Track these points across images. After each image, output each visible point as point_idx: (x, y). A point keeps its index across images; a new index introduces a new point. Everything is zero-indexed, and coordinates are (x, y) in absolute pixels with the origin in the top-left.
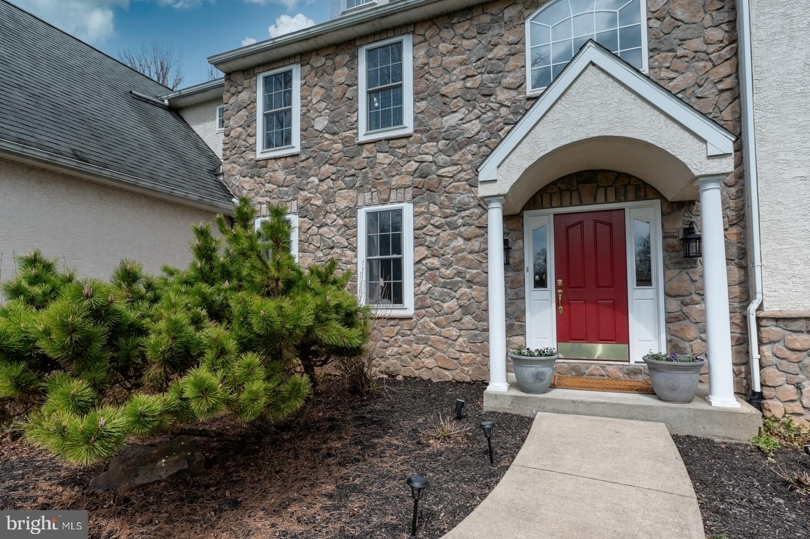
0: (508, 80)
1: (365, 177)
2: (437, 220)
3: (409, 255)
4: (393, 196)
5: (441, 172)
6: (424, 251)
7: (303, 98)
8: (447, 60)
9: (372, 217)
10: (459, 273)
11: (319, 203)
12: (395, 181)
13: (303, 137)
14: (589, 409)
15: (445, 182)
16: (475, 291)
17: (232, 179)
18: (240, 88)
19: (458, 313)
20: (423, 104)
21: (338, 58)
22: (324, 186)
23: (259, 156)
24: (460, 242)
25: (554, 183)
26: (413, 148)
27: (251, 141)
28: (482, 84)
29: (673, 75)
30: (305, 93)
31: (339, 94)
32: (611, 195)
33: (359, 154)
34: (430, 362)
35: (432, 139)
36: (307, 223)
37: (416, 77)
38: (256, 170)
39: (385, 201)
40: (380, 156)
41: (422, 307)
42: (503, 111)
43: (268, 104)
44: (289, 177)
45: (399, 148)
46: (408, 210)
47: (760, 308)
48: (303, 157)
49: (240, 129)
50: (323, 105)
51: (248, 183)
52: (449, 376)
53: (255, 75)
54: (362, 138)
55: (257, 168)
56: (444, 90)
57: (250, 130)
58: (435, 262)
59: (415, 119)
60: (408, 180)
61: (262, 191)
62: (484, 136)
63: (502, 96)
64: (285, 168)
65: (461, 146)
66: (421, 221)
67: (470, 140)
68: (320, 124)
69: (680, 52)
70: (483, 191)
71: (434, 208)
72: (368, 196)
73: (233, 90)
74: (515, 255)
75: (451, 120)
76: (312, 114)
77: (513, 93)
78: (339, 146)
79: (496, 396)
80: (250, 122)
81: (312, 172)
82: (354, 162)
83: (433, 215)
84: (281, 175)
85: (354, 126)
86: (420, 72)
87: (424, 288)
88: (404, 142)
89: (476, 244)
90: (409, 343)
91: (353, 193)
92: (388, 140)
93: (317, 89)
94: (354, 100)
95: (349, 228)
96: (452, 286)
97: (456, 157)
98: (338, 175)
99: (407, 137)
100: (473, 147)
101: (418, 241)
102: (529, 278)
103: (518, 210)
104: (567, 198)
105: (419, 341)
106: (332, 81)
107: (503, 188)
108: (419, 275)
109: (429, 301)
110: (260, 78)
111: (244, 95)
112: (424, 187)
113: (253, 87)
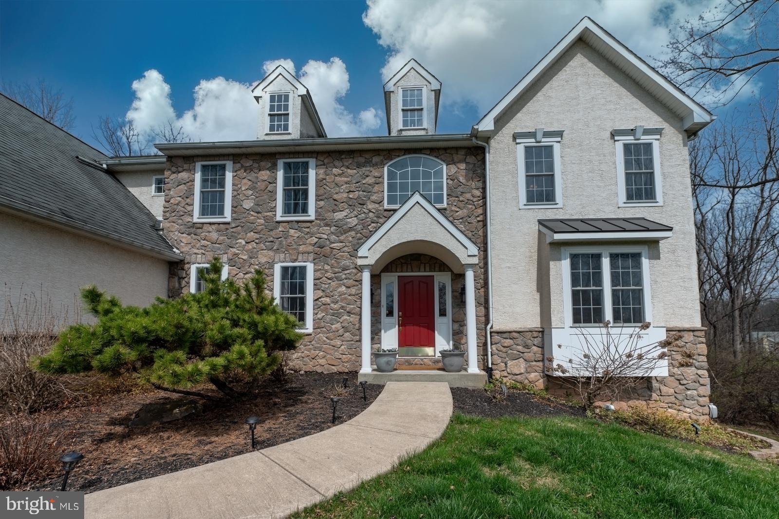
0: (374, 198)
1: (281, 243)
2: (329, 275)
3: (310, 295)
4: (300, 258)
5: (332, 245)
6: (320, 293)
7: (233, 185)
8: (338, 179)
9: (285, 270)
10: (342, 307)
11: (245, 257)
12: (301, 248)
13: (233, 212)
14: (413, 378)
15: (335, 252)
16: (353, 318)
17: (171, 234)
18: (180, 169)
19: (341, 331)
20: (322, 203)
21: (263, 164)
22: (250, 246)
23: (195, 220)
24: (343, 289)
25: (399, 259)
26: (315, 229)
27: (189, 208)
28: (359, 197)
29: (458, 210)
30: (236, 182)
31: (263, 187)
32: (428, 268)
33: (276, 228)
34: (322, 361)
35: (327, 225)
36: (235, 270)
37: (317, 186)
38: (192, 230)
39: (295, 261)
40: (292, 231)
41: (319, 328)
42: (371, 214)
43: (205, 184)
44: (221, 238)
45: (305, 228)
46: (310, 268)
47: (492, 328)
48: (233, 225)
49: (179, 199)
50: (251, 192)
51: (185, 238)
52: (335, 369)
53: (194, 162)
54: (278, 218)
55: (194, 228)
56: (335, 197)
57: (188, 200)
58: (328, 300)
59: (316, 211)
60: (311, 248)
61: (198, 245)
62: (359, 227)
63: (371, 206)
64: (218, 231)
65: (346, 232)
66: (319, 274)
67: (351, 229)
68: (248, 204)
69: (461, 199)
70: (360, 262)
71: (327, 267)
72: (282, 256)
73: (174, 169)
74: (376, 298)
75: (339, 215)
76: (241, 197)
77: (377, 206)
78: (262, 221)
79: (365, 375)
80: (190, 194)
81: (240, 236)
82: (273, 233)
83: (326, 271)
84: (214, 236)
85: (273, 210)
86: (319, 183)
87: (319, 316)
88: (308, 224)
89: (353, 291)
90: (309, 350)
91: (271, 253)
92: (298, 222)
93: (245, 181)
94: (274, 192)
95: (268, 276)
96: (337, 315)
97: (342, 238)
98: (259, 241)
99: (311, 222)
100: (353, 233)
101: (317, 287)
102: (384, 311)
103: (378, 273)
104: (405, 268)
105: (315, 349)
106: (257, 178)
107: (371, 261)
108: (316, 308)
109: (323, 324)
110: (198, 165)
111: (184, 175)
112: (321, 254)
113: (192, 171)
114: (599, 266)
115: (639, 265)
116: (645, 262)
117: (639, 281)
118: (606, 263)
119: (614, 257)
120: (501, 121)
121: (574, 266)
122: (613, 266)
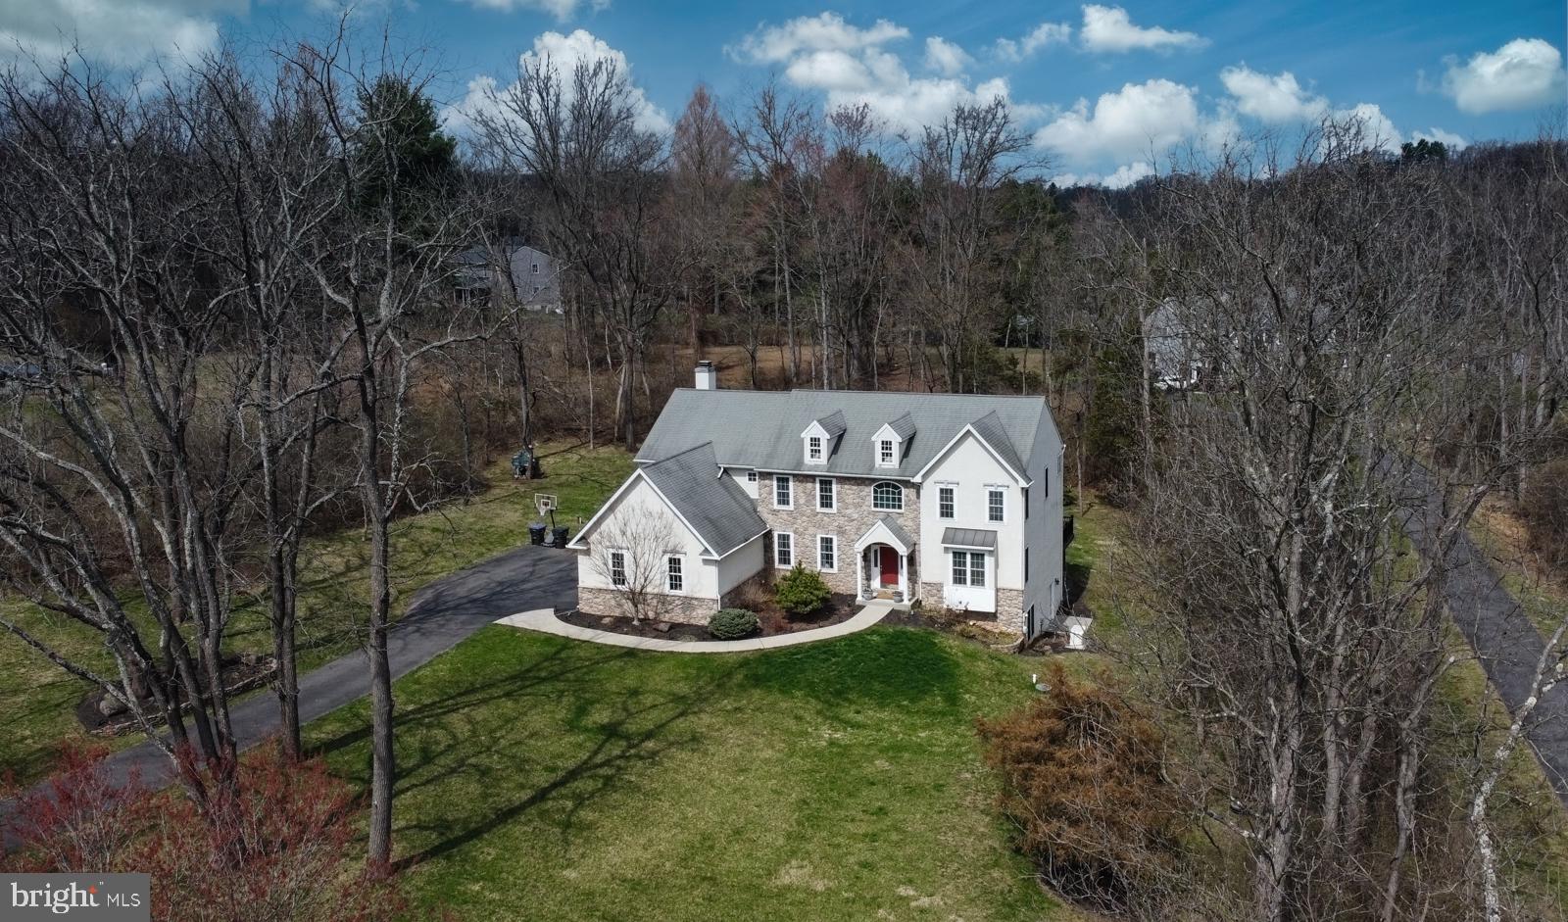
1: (819, 523)
3: (835, 553)
4: (830, 533)
5: (846, 528)
6: (840, 553)
7: (794, 491)
8: (848, 493)
9: (822, 538)
11: (801, 530)
12: (830, 527)
13: (794, 504)
14: (879, 604)
15: (847, 531)
17: (763, 514)
18: (766, 478)
20: (840, 504)
21: (808, 479)
22: (804, 524)
23: (775, 507)
26: (837, 518)
27: (771, 500)
28: (859, 502)
29: (910, 514)
30: (795, 488)
31: (809, 493)
33: (817, 515)
34: (841, 588)
35: (843, 516)
36: (797, 537)
37: (837, 495)
39: (827, 533)
40: (825, 518)
41: (839, 570)
42: (865, 512)
43: (779, 488)
44: (789, 518)
45: (831, 516)
46: (835, 539)
47: (922, 580)
48: (795, 512)
49: (765, 492)
50: (803, 494)
51: (771, 517)
52: (845, 592)
53: (773, 475)
54: (818, 510)
55: (775, 512)
56: (847, 501)
57: (771, 496)
58: (843, 559)
59: (837, 508)
60: (835, 528)
61: (777, 522)
62: (859, 519)
63: (865, 508)
64: (787, 514)
65: (852, 521)
66: (839, 543)
67: (855, 519)
68: (802, 501)
69: (911, 508)
71: (843, 541)
72: (820, 531)
74: (868, 558)
75: (848, 512)
76: (798, 496)
77: (868, 508)
78: (809, 511)
79: (859, 601)
80: (771, 493)
81: (799, 518)
82: (815, 518)
83: (843, 543)
84: (785, 517)
85: (815, 505)
86: (838, 493)
87: (840, 564)
88: (833, 515)
90: (835, 581)
91: (814, 528)
92: (828, 513)
93: (800, 489)
94: (814, 495)
95: (814, 541)
96: (849, 564)
97: (851, 524)
98: (809, 521)
99: (834, 513)
100: (856, 522)
101: (839, 549)
102: (873, 564)
105: (838, 580)
106: (806, 488)
108: (839, 560)
109: (841, 568)
110: (775, 477)
111: (767, 482)
112: (841, 532)
113: (772, 479)
114: (965, 558)
115: (983, 559)
116: (986, 558)
117: (983, 566)
118: (968, 557)
119: (972, 554)
120: (925, 476)
121: (955, 557)
122: (972, 558)
